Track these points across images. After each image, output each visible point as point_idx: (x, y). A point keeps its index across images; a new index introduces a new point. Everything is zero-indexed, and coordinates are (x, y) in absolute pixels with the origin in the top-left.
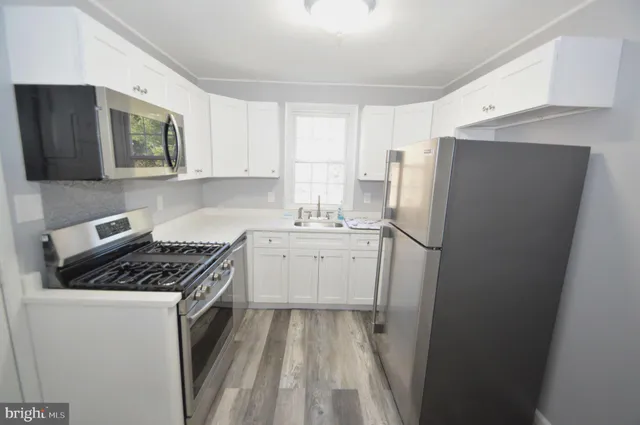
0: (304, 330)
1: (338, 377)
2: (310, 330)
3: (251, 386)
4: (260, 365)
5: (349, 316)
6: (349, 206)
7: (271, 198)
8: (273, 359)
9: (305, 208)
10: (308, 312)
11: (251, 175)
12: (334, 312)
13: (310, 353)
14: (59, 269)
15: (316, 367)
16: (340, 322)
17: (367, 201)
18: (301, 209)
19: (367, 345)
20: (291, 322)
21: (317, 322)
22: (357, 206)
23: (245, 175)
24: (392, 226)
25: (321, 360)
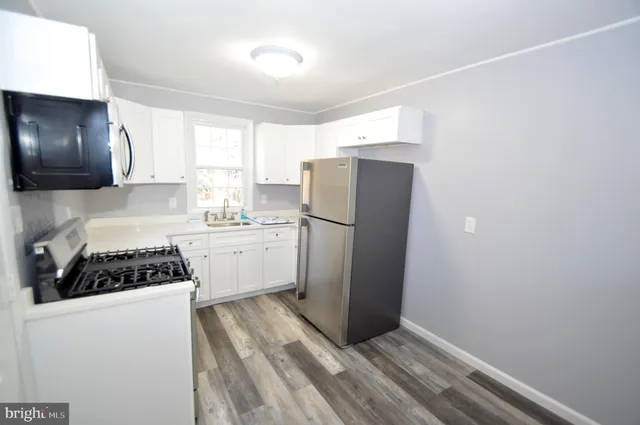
0: (234, 317)
1: (281, 337)
2: (241, 316)
3: (216, 366)
4: (213, 350)
5: (266, 298)
6: (249, 207)
7: (173, 203)
8: (222, 343)
9: (211, 211)
10: (229, 304)
11: (157, 181)
12: (253, 299)
13: (251, 331)
14: (57, 280)
15: (262, 337)
16: (260, 304)
17: (264, 201)
18: (207, 212)
19: (290, 313)
20: (220, 316)
21: (242, 309)
22: (257, 207)
23: (152, 181)
24: (307, 217)
25: (262, 331)
